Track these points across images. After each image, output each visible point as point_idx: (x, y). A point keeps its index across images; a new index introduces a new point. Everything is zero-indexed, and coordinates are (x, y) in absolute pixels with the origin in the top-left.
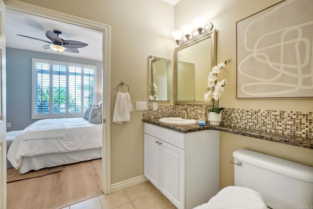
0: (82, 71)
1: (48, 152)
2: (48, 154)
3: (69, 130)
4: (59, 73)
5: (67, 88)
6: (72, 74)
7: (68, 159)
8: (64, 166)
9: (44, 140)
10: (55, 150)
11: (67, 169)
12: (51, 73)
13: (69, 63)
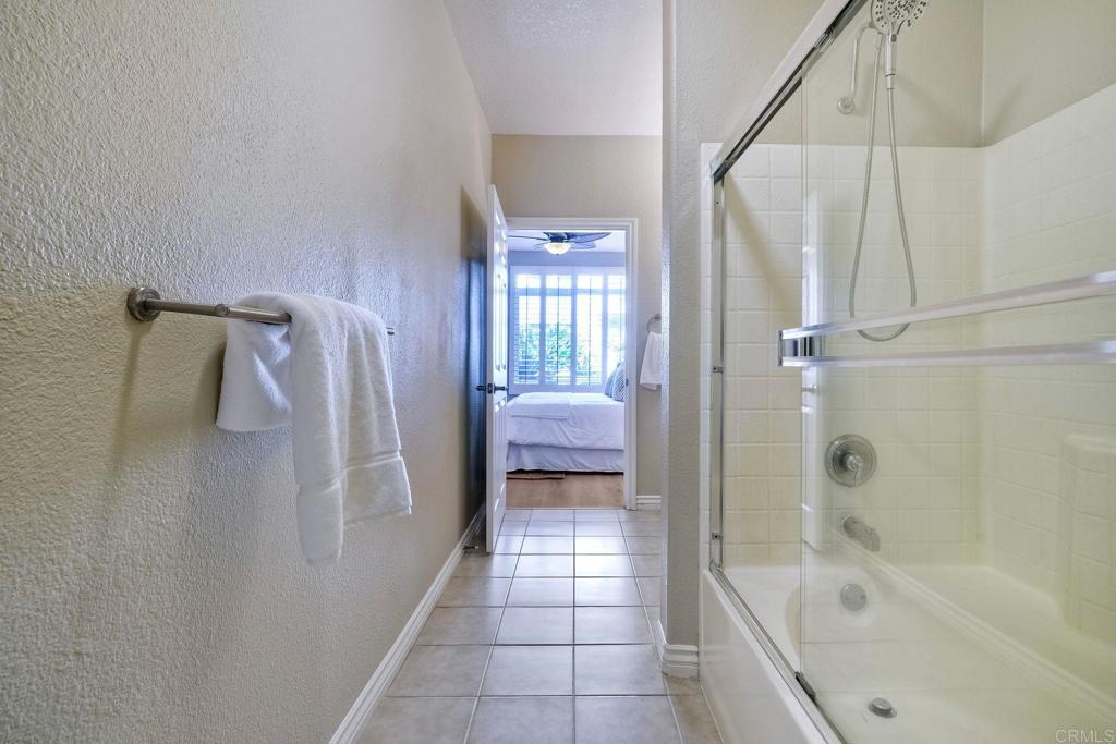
0: (605, 283)
1: (544, 442)
2: (544, 446)
3: (576, 407)
4: (558, 293)
5: (573, 325)
6: (584, 291)
7: (574, 461)
8: (567, 473)
9: (537, 421)
10: (554, 442)
11: (571, 477)
12: (543, 293)
13: (577, 268)
